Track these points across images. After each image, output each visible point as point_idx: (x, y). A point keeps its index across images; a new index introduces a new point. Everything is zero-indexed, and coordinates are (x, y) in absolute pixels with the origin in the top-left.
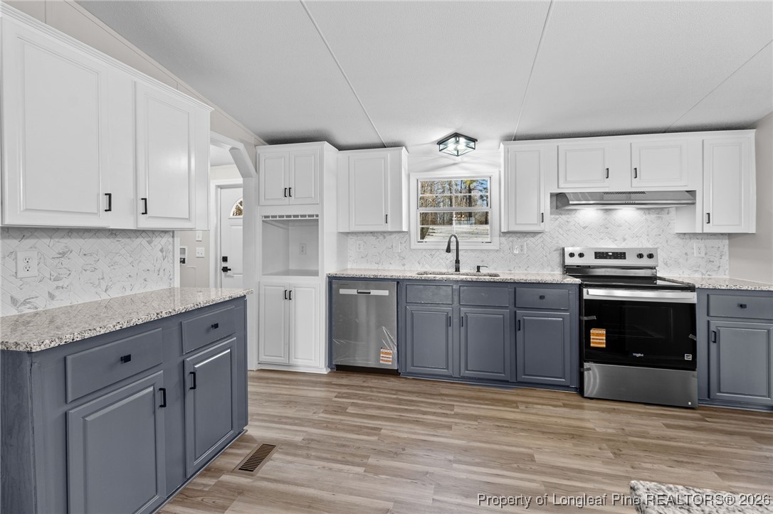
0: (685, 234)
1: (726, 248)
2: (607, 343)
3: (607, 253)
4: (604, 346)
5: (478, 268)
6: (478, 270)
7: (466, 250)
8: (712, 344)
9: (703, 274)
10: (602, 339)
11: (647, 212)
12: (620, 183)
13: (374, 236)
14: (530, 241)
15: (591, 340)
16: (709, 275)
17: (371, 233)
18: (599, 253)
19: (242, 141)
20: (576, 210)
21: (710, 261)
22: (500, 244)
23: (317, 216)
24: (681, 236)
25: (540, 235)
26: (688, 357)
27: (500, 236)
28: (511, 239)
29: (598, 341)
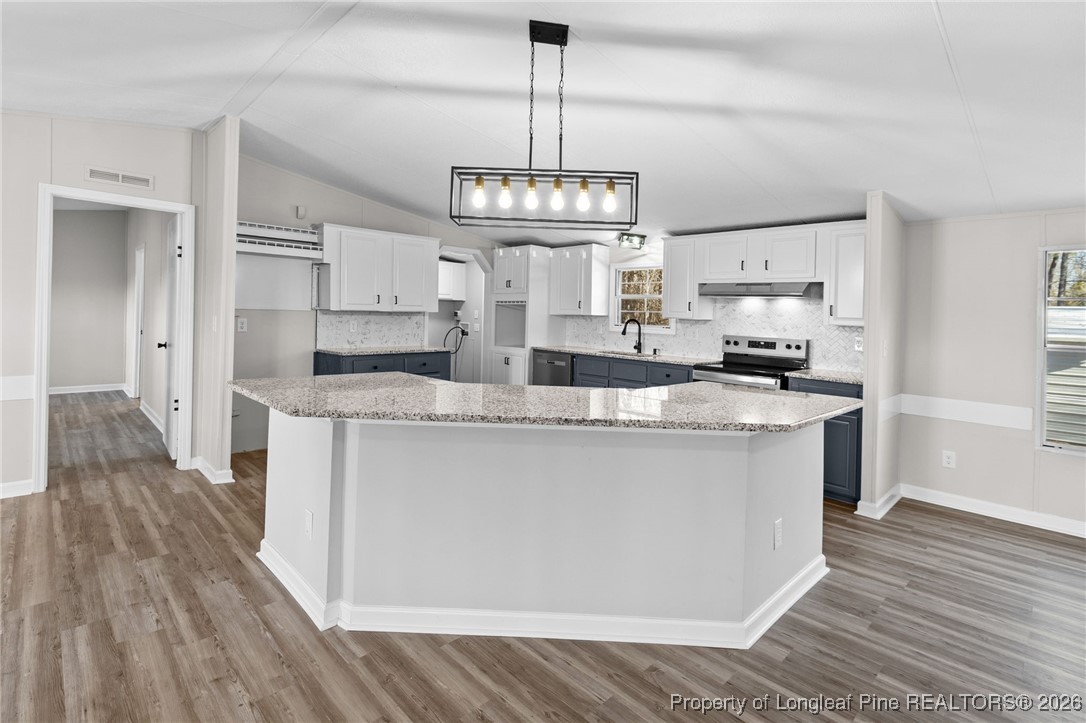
3: (760, 342)
5: (655, 350)
6: (655, 353)
7: (649, 336)
18: (752, 341)
19: (479, 248)
22: (677, 330)
23: (525, 302)
25: (709, 324)
27: (677, 323)
28: (686, 326)
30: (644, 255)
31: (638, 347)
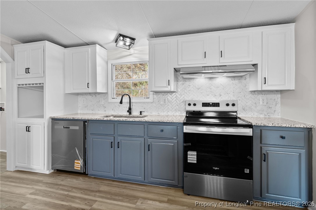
0: (255, 91)
1: (279, 100)
2: (197, 160)
3: (209, 103)
4: (196, 162)
5: (141, 112)
6: (141, 114)
7: (136, 103)
8: (263, 162)
9: (265, 115)
10: (195, 158)
11: (233, 79)
12: (213, 61)
13: (91, 95)
14: (169, 96)
15: (188, 158)
16: (269, 116)
17: (89, 94)
18: (205, 103)
20: (194, 78)
21: (270, 108)
22: (154, 99)
23: (43, 84)
24: (253, 93)
25: (174, 93)
26: (247, 171)
27: (153, 95)
28: (159, 96)
29: (192, 159)
30: (130, 55)
31: (130, 111)
